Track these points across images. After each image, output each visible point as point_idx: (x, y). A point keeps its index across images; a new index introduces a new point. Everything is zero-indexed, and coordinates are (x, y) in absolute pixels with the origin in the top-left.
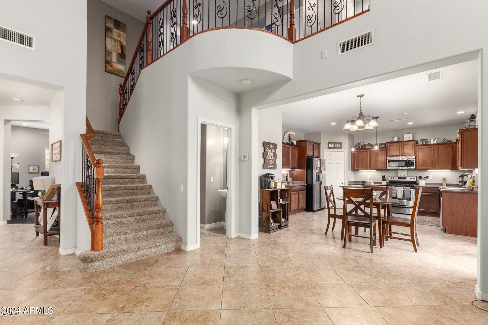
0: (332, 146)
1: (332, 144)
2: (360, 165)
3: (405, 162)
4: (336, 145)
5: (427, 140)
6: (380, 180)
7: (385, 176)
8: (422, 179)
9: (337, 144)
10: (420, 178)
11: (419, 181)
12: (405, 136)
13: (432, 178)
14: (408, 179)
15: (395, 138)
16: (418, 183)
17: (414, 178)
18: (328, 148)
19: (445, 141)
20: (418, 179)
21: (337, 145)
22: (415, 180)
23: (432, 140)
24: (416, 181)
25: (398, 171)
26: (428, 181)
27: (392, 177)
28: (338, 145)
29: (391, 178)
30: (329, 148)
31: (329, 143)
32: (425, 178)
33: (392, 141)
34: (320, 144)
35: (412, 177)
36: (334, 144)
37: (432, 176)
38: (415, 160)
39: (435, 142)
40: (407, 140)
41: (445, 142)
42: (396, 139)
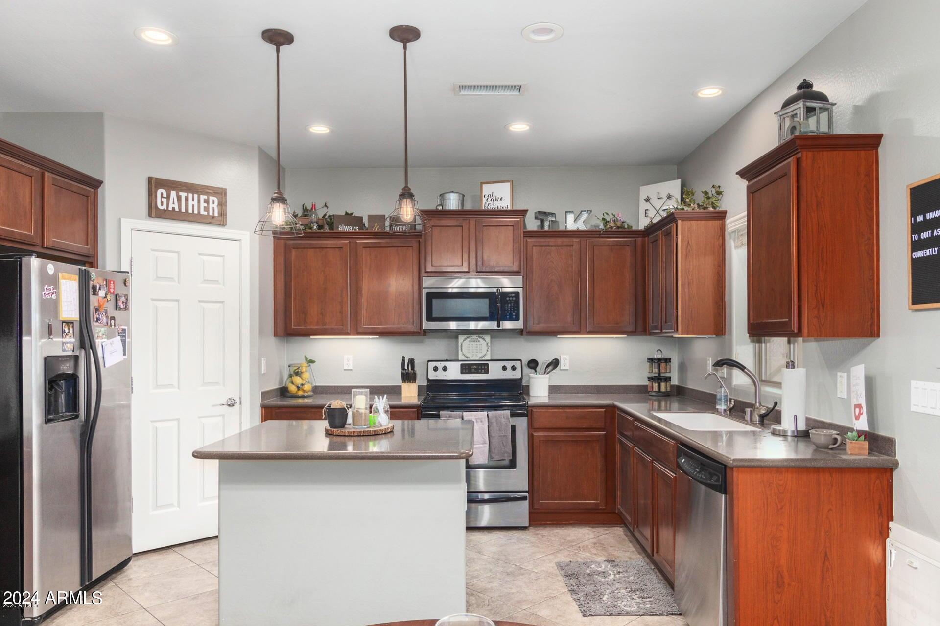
0: (173, 205)
1: (173, 194)
2: (314, 310)
3: (487, 301)
4: (194, 203)
5: (553, 214)
6: (397, 380)
7: (412, 361)
8: (538, 369)
9: (203, 197)
10: (533, 364)
11: (530, 377)
12: (487, 189)
13: (567, 367)
14: (495, 372)
15: (452, 194)
16: (528, 387)
17: (514, 368)
18: (150, 215)
19: (612, 224)
20: (526, 370)
21: (203, 205)
22: (519, 376)
23: (570, 218)
24: (521, 379)
25: (461, 338)
26: (558, 378)
27: (440, 365)
28: (207, 201)
29: (436, 369)
30: (154, 212)
31: (154, 184)
32: (551, 368)
33: (440, 208)
34: (96, 184)
35: (509, 365)
36: (183, 195)
37: (567, 357)
38: (520, 291)
39: (581, 226)
40: (492, 206)
41: (611, 227)
42: (453, 203)
